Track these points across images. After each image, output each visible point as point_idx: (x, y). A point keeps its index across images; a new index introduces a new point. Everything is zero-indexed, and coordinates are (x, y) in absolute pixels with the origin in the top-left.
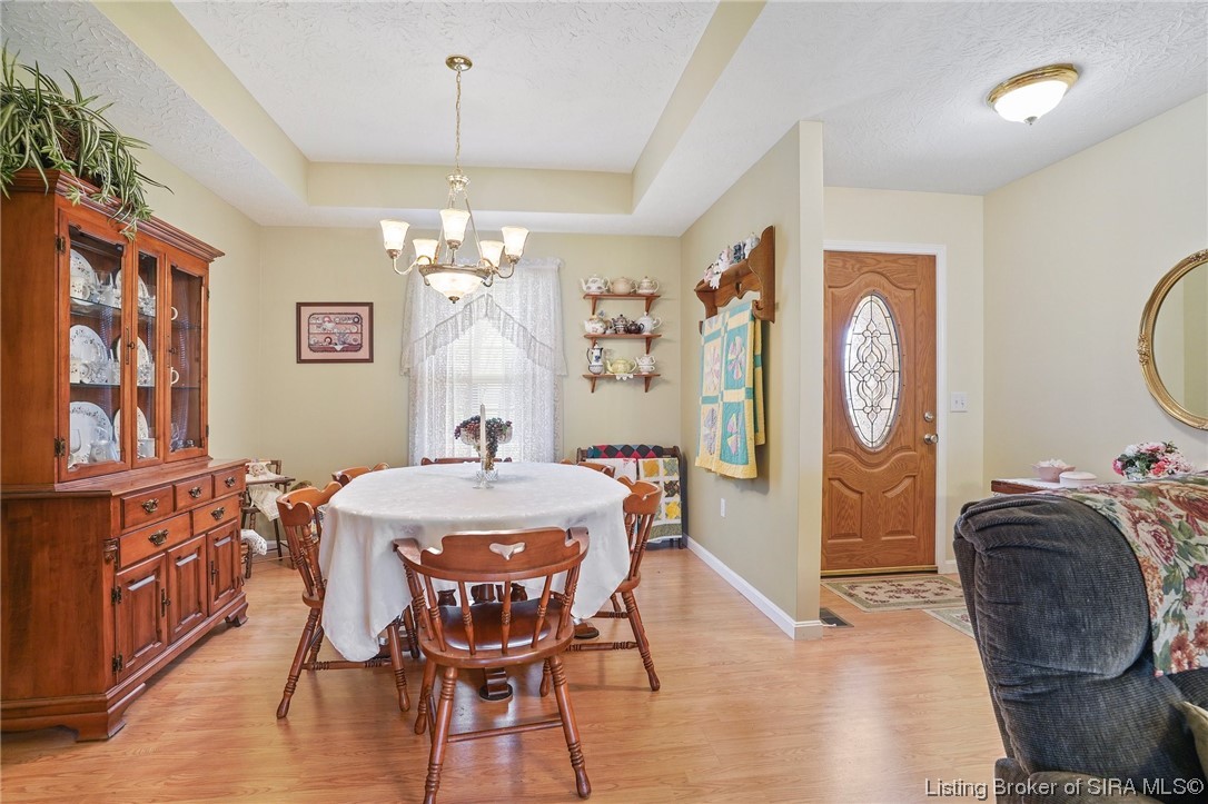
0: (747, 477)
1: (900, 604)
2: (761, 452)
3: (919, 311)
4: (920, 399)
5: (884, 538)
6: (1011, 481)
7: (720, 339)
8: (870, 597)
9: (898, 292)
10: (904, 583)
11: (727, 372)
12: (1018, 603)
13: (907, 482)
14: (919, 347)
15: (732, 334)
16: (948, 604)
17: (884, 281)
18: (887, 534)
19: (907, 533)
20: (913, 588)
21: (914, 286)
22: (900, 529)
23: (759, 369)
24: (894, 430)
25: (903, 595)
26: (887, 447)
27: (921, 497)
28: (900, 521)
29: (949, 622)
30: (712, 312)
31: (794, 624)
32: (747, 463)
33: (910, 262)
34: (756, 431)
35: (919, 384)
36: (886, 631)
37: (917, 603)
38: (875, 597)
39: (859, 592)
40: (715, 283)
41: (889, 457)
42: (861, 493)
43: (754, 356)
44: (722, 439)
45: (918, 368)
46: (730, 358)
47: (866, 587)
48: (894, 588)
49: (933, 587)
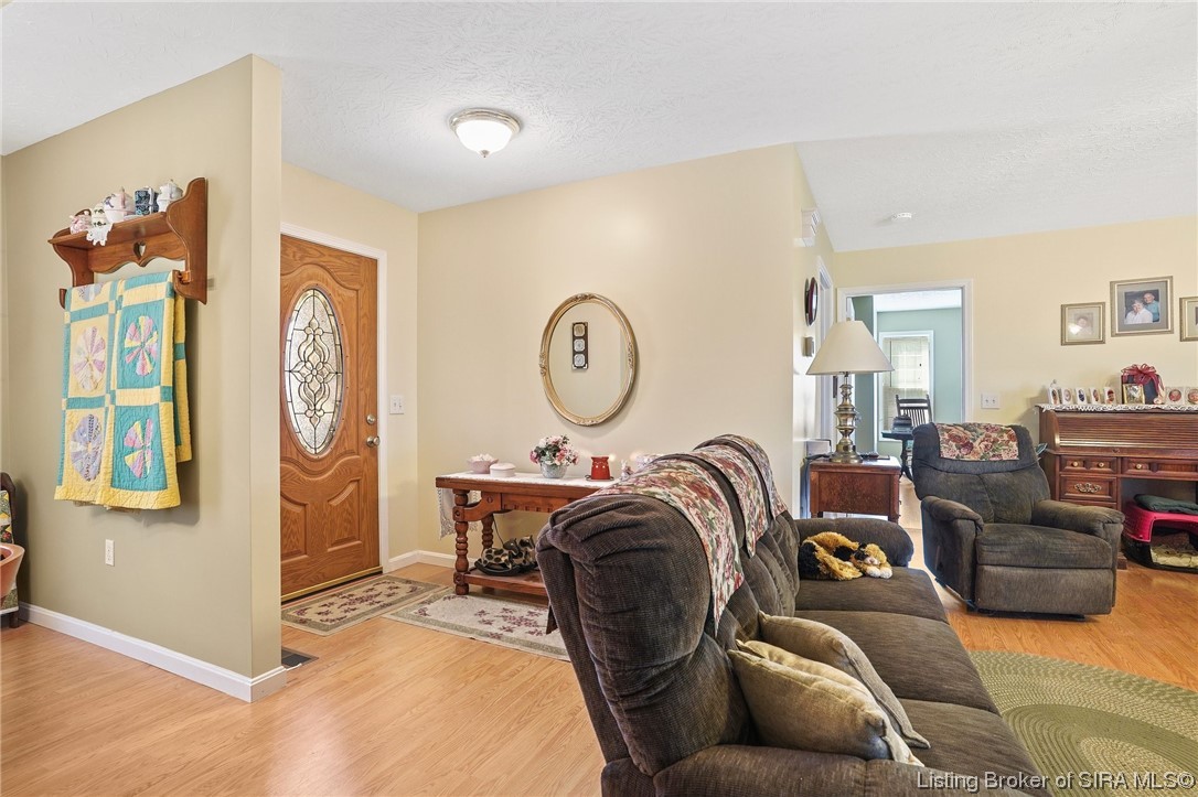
0: (166, 505)
1: (358, 616)
2: (187, 473)
3: (361, 313)
4: (362, 402)
5: (329, 550)
6: (452, 476)
7: (106, 317)
8: (325, 617)
9: (342, 291)
10: (355, 592)
11: (122, 363)
12: (636, 609)
13: (351, 488)
14: (361, 350)
15: (132, 315)
16: (403, 603)
17: (327, 276)
18: (333, 545)
19: (353, 539)
20: (365, 595)
21: (357, 287)
22: (346, 536)
23: (182, 364)
24: (337, 434)
25: (357, 605)
26: (331, 452)
27: (365, 501)
28: (346, 529)
29: (410, 622)
30: (84, 276)
31: (248, 682)
32: (165, 487)
33: (353, 261)
34: (178, 442)
35: (361, 386)
36: (354, 652)
37: (374, 610)
38: (330, 617)
39: (311, 615)
40: (98, 236)
41: (333, 463)
42: (305, 505)
43: (175, 345)
44: (115, 456)
45: (361, 370)
46: (128, 344)
47: (316, 607)
48: (346, 600)
49: (380, 588)
